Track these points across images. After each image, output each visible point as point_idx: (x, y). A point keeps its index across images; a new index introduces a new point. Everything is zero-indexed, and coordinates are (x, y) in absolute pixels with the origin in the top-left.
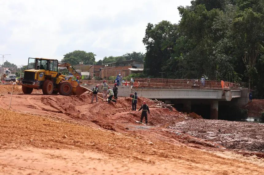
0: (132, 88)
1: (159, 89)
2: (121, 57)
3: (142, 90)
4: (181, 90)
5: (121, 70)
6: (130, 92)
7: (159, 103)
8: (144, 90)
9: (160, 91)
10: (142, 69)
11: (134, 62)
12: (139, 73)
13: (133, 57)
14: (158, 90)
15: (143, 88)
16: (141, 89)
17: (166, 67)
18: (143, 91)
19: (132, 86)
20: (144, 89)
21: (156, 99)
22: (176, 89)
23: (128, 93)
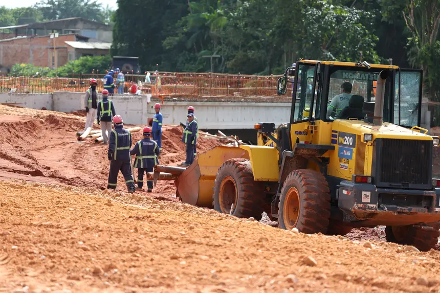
0: (149, 101)
1: (217, 104)
2: (29, 9)
3: (173, 106)
4: (274, 104)
5: (44, 47)
6: (145, 111)
7: (231, 142)
8: (181, 106)
9: (221, 109)
10: (107, 46)
11: (80, 25)
12: (97, 55)
13: (62, 10)
14: (216, 106)
15: (175, 101)
16: (172, 103)
17: (177, 38)
18: (176, 108)
19: (149, 96)
20: (179, 103)
21: (221, 130)
22: (260, 102)
23: (140, 114)
